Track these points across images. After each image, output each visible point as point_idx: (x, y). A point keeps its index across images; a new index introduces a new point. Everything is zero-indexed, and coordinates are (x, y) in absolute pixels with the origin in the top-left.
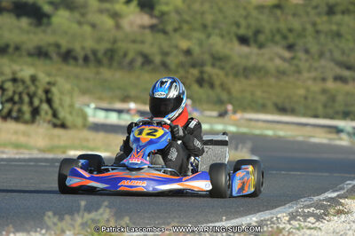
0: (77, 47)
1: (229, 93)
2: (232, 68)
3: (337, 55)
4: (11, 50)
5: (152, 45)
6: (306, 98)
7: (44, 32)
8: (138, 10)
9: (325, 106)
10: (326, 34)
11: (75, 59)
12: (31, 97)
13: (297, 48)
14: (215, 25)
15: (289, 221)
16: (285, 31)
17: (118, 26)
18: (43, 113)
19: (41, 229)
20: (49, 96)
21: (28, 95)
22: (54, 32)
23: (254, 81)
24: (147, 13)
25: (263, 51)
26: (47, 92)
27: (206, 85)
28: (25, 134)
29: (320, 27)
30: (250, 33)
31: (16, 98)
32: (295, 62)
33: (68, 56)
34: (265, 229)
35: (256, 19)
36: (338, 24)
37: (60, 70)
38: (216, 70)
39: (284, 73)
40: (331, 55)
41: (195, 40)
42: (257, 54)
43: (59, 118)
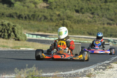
0: (23, 14)
1: (73, 29)
2: (73, 21)
3: (108, 16)
4: (1, 15)
5: (47, 13)
6: (98, 30)
7: (12, 9)
8: (43, 1)
10: (104, 9)
11: (22, 18)
12: (8, 30)
13: (95, 14)
14: (68, 6)
15: (94, 71)
16: (91, 8)
17: (36, 7)
18: (12, 35)
19: (13, 74)
20: (14, 30)
21: (7, 30)
22: (15, 9)
23: (81, 25)
24: (45, 2)
25: (84, 15)
26: (13, 29)
28: (6, 43)
29: (102, 7)
30: (79, 9)
31: (3, 31)
32: (94, 18)
33: (20, 17)
34: (86, 73)
35: (81, 4)
36: (108, 6)
37: (17, 21)
38: (68, 21)
39: (90, 22)
40: (106, 16)
41: (61, 11)
42: (82, 16)
43: (17, 37)
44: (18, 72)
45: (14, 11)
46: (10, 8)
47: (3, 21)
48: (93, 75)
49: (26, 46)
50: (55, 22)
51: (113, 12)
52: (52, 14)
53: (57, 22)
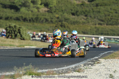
0: (27, 17)
1: (70, 29)
2: (70, 22)
3: (99, 17)
4: (9, 18)
5: (48, 16)
6: (91, 30)
7: (18, 13)
8: (44, 6)
9: (96, 32)
10: (96, 12)
11: (27, 20)
12: (15, 31)
13: (88, 16)
14: (65, 10)
15: (83, 66)
16: (85, 11)
17: (39, 11)
18: (18, 36)
20: (20, 31)
21: (14, 31)
22: (21, 13)
23: (76, 25)
24: (46, 7)
25: (79, 17)
26: (19, 30)
27: (63, 27)
28: (13, 42)
29: (94, 10)
30: (75, 12)
31: (10, 32)
32: (88, 20)
33: (25, 20)
34: (77, 69)
35: (77, 8)
36: (99, 9)
37: (23, 23)
38: (66, 23)
39: (84, 23)
40: (98, 17)
41: (60, 15)
42: (77, 18)
43: (22, 37)
44: (17, 70)
45: (20, 15)
46: (16, 13)
47: (10, 24)
48: (83, 70)
49: (30, 44)
50: (55, 23)
51: (103, 15)
52: (52, 17)
53: (56, 23)
